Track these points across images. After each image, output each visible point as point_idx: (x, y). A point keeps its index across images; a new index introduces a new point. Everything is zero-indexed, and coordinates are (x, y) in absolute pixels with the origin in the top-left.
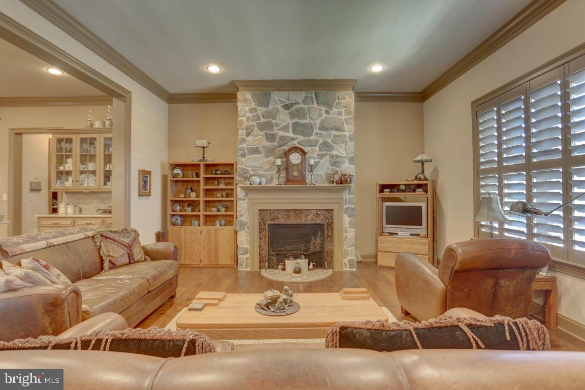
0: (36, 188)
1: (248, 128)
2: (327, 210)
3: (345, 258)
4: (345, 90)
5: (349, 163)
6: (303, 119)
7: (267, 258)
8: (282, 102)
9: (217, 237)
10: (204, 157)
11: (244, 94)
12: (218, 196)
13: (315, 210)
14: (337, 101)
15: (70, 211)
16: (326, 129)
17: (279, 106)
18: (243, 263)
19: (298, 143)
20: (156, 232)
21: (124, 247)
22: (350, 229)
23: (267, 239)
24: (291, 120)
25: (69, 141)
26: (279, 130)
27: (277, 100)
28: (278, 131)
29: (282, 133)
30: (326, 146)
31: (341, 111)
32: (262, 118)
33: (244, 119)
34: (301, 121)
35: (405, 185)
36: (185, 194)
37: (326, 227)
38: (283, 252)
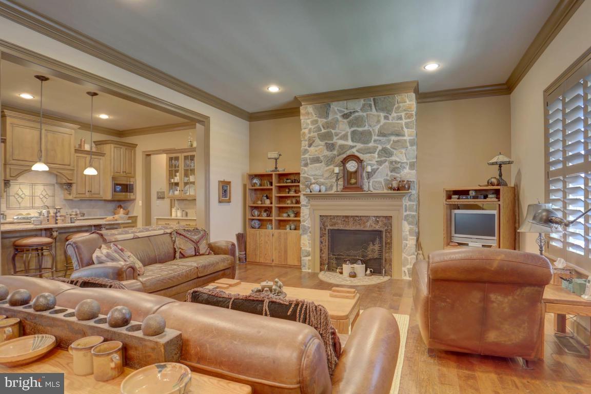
0: (162, 196)
1: (310, 139)
2: (387, 216)
3: (405, 266)
4: (406, 93)
5: (409, 169)
6: (362, 127)
7: (327, 262)
8: (340, 111)
9: (286, 239)
10: (276, 168)
11: (306, 108)
12: (288, 203)
13: (374, 217)
14: (396, 106)
15: (179, 214)
16: (384, 135)
17: (339, 116)
18: (306, 264)
19: (357, 151)
20: (237, 233)
21: (192, 243)
22: (410, 237)
23: (327, 244)
24: (350, 128)
25: (177, 159)
26: (338, 139)
27: (336, 110)
28: (338, 141)
29: (341, 142)
30: (386, 152)
31: (401, 116)
32: (322, 129)
33: (306, 131)
34: (360, 129)
35: (476, 191)
36: (261, 201)
37: (384, 234)
38: (342, 257)
